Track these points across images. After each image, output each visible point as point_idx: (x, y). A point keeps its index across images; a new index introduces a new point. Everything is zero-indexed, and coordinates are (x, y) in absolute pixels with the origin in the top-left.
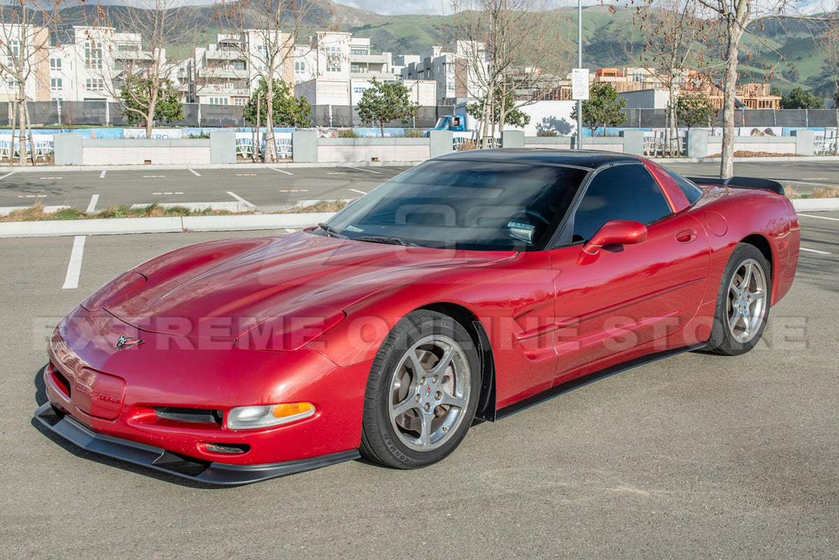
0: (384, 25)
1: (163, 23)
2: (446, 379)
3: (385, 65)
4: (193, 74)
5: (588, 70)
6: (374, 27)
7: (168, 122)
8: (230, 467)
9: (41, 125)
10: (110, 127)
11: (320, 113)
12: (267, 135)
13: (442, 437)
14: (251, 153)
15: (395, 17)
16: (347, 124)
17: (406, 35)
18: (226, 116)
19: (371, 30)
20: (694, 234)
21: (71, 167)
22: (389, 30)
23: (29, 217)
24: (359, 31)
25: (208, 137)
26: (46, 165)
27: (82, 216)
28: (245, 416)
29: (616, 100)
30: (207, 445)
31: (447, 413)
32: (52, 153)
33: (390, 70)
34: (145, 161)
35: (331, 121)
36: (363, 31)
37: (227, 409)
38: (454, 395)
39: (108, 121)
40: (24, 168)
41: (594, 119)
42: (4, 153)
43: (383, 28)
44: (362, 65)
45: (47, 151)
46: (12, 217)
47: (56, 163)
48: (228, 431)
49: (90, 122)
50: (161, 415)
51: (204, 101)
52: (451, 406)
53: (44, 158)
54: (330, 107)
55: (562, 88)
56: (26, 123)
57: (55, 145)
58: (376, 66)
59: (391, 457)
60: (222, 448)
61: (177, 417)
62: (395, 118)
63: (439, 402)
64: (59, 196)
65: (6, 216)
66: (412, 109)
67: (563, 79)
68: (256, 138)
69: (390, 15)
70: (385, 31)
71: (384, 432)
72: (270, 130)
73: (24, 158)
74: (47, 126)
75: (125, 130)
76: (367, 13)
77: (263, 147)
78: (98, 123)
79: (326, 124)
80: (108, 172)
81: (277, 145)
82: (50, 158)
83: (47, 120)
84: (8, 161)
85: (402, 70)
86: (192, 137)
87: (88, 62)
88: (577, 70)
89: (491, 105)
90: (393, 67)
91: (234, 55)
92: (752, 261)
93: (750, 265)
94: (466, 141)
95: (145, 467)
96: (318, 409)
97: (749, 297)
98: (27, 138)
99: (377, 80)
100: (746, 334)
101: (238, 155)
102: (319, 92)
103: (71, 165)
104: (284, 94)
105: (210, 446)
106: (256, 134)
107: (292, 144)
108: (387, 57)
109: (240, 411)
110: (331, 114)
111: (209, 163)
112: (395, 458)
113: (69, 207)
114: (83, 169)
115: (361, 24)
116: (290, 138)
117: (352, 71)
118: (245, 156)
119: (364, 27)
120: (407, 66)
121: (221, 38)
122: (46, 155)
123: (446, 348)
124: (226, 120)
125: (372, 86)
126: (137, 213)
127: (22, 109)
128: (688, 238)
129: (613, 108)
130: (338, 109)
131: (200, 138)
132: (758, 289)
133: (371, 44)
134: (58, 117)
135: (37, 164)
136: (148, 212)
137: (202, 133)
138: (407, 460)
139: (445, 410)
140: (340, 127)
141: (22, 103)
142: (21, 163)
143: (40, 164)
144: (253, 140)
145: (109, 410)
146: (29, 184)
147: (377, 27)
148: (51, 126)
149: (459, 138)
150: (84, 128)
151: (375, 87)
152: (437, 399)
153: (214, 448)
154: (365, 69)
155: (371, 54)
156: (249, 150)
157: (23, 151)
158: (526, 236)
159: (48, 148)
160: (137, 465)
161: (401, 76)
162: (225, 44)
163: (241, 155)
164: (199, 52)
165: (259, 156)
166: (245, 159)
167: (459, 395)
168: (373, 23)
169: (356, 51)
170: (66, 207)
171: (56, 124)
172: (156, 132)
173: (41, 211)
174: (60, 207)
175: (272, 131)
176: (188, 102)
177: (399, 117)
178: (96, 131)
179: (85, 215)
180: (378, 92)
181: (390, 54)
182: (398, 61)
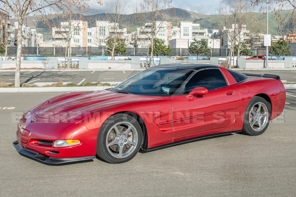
0: (207, 18)
1: (118, 20)
2: (129, 136)
3: (205, 33)
4: (136, 37)
5: (270, 35)
6: (203, 19)
7: (122, 54)
8: (54, 158)
9: (81, 55)
10: (103, 56)
11: (177, 51)
12: (151, 59)
13: (127, 154)
14: (145, 65)
15: (211, 15)
16: (187, 55)
17: (215, 22)
18: (144, 52)
19: (202, 20)
20: (234, 93)
21: (84, 70)
22: (210, 21)
23: (58, 86)
24: (198, 21)
25: (131, 60)
26: (76, 69)
27: (75, 86)
28: (59, 143)
29: (287, 46)
30: (49, 152)
31: (130, 147)
32: (78, 65)
33: (207, 35)
34: (109, 68)
35: (181, 54)
36: (199, 21)
37: (54, 141)
38: (133, 141)
39: (103, 54)
40: (68, 70)
41: (278, 53)
42: (63, 65)
43: (206, 20)
44: (197, 33)
45: (76, 64)
46: (52, 86)
47: (79, 68)
48: (54, 147)
49: (97, 54)
50: (40, 143)
51: (139, 47)
52: (131, 145)
53: (75, 67)
54: (181, 49)
55: (273, 41)
56: (70, 55)
57: (79, 62)
58: (202, 34)
59: (107, 159)
60: (54, 153)
61: (44, 143)
62: (202, 53)
63: (126, 143)
64: (73, 79)
65: (51, 85)
66: (208, 49)
67: (273, 38)
68: (147, 60)
69: (209, 15)
70: (207, 21)
71: (104, 151)
72: (152, 57)
73: (69, 66)
74: (83, 56)
75: (108, 57)
76: (201, 14)
77: (150, 63)
78: (100, 54)
79: (180, 55)
80: (96, 71)
81: (154, 62)
82: (77, 67)
83: (83, 53)
84: (64, 67)
85: (211, 35)
86: (125, 59)
87: (100, 33)
88: (266, 35)
89: (233, 48)
90: (208, 34)
91: (150, 30)
92: (261, 103)
93: (260, 104)
94: (223, 61)
95: (32, 158)
96: (81, 142)
97: (260, 115)
98: (70, 59)
99: (196, 39)
100: (259, 128)
101: (141, 66)
102: (177, 43)
103: (84, 69)
104: (162, 44)
105: (50, 152)
106: (147, 58)
107: (160, 62)
108: (206, 30)
109: (58, 142)
110: (181, 51)
111: (131, 68)
112: (108, 159)
113: (71, 83)
114: (88, 70)
115: (199, 18)
116: (159, 60)
117: (193, 36)
118: (143, 66)
119: (200, 19)
120: (213, 34)
121: (146, 24)
122: (76, 65)
123: (129, 126)
124: (144, 53)
125: (194, 41)
126: (93, 85)
127: (69, 50)
128: (231, 94)
129: (286, 49)
130: (184, 49)
131: (128, 60)
132: (265, 113)
133: (200, 26)
134: (86, 52)
135: (73, 68)
136: (96, 85)
137: (129, 58)
138: (113, 161)
139: (130, 146)
140: (185, 56)
141: (69, 48)
142: (68, 68)
143: (74, 68)
144: (146, 61)
145: (25, 140)
146: (67, 75)
147: (204, 19)
148: (84, 55)
149: (221, 60)
150: (95, 56)
151: (195, 42)
152: (125, 142)
153: (51, 153)
154: (198, 35)
155: (200, 29)
156: (145, 64)
157: (69, 64)
158: (167, 92)
159: (77, 63)
160: (30, 157)
161: (211, 37)
162: (147, 26)
163: (142, 66)
164: (139, 29)
165: (148, 66)
166: (144, 67)
167: (134, 141)
168: (203, 18)
169: (194, 28)
170: (70, 83)
171: (86, 55)
172: (116, 58)
173: (62, 84)
174: (68, 83)
175: (153, 57)
176: (134, 47)
177: (204, 52)
178: (98, 57)
179: (76, 85)
180: (196, 43)
181: (207, 29)
182: (210, 32)
